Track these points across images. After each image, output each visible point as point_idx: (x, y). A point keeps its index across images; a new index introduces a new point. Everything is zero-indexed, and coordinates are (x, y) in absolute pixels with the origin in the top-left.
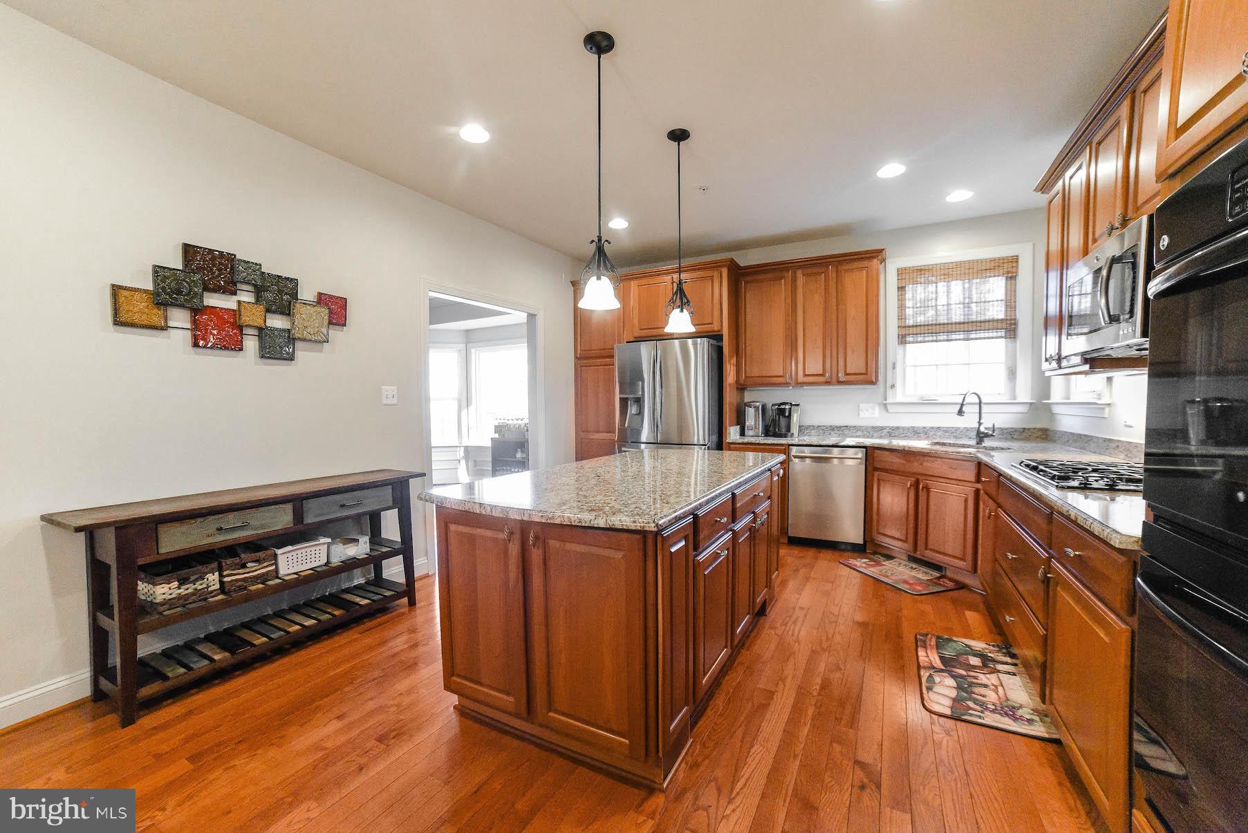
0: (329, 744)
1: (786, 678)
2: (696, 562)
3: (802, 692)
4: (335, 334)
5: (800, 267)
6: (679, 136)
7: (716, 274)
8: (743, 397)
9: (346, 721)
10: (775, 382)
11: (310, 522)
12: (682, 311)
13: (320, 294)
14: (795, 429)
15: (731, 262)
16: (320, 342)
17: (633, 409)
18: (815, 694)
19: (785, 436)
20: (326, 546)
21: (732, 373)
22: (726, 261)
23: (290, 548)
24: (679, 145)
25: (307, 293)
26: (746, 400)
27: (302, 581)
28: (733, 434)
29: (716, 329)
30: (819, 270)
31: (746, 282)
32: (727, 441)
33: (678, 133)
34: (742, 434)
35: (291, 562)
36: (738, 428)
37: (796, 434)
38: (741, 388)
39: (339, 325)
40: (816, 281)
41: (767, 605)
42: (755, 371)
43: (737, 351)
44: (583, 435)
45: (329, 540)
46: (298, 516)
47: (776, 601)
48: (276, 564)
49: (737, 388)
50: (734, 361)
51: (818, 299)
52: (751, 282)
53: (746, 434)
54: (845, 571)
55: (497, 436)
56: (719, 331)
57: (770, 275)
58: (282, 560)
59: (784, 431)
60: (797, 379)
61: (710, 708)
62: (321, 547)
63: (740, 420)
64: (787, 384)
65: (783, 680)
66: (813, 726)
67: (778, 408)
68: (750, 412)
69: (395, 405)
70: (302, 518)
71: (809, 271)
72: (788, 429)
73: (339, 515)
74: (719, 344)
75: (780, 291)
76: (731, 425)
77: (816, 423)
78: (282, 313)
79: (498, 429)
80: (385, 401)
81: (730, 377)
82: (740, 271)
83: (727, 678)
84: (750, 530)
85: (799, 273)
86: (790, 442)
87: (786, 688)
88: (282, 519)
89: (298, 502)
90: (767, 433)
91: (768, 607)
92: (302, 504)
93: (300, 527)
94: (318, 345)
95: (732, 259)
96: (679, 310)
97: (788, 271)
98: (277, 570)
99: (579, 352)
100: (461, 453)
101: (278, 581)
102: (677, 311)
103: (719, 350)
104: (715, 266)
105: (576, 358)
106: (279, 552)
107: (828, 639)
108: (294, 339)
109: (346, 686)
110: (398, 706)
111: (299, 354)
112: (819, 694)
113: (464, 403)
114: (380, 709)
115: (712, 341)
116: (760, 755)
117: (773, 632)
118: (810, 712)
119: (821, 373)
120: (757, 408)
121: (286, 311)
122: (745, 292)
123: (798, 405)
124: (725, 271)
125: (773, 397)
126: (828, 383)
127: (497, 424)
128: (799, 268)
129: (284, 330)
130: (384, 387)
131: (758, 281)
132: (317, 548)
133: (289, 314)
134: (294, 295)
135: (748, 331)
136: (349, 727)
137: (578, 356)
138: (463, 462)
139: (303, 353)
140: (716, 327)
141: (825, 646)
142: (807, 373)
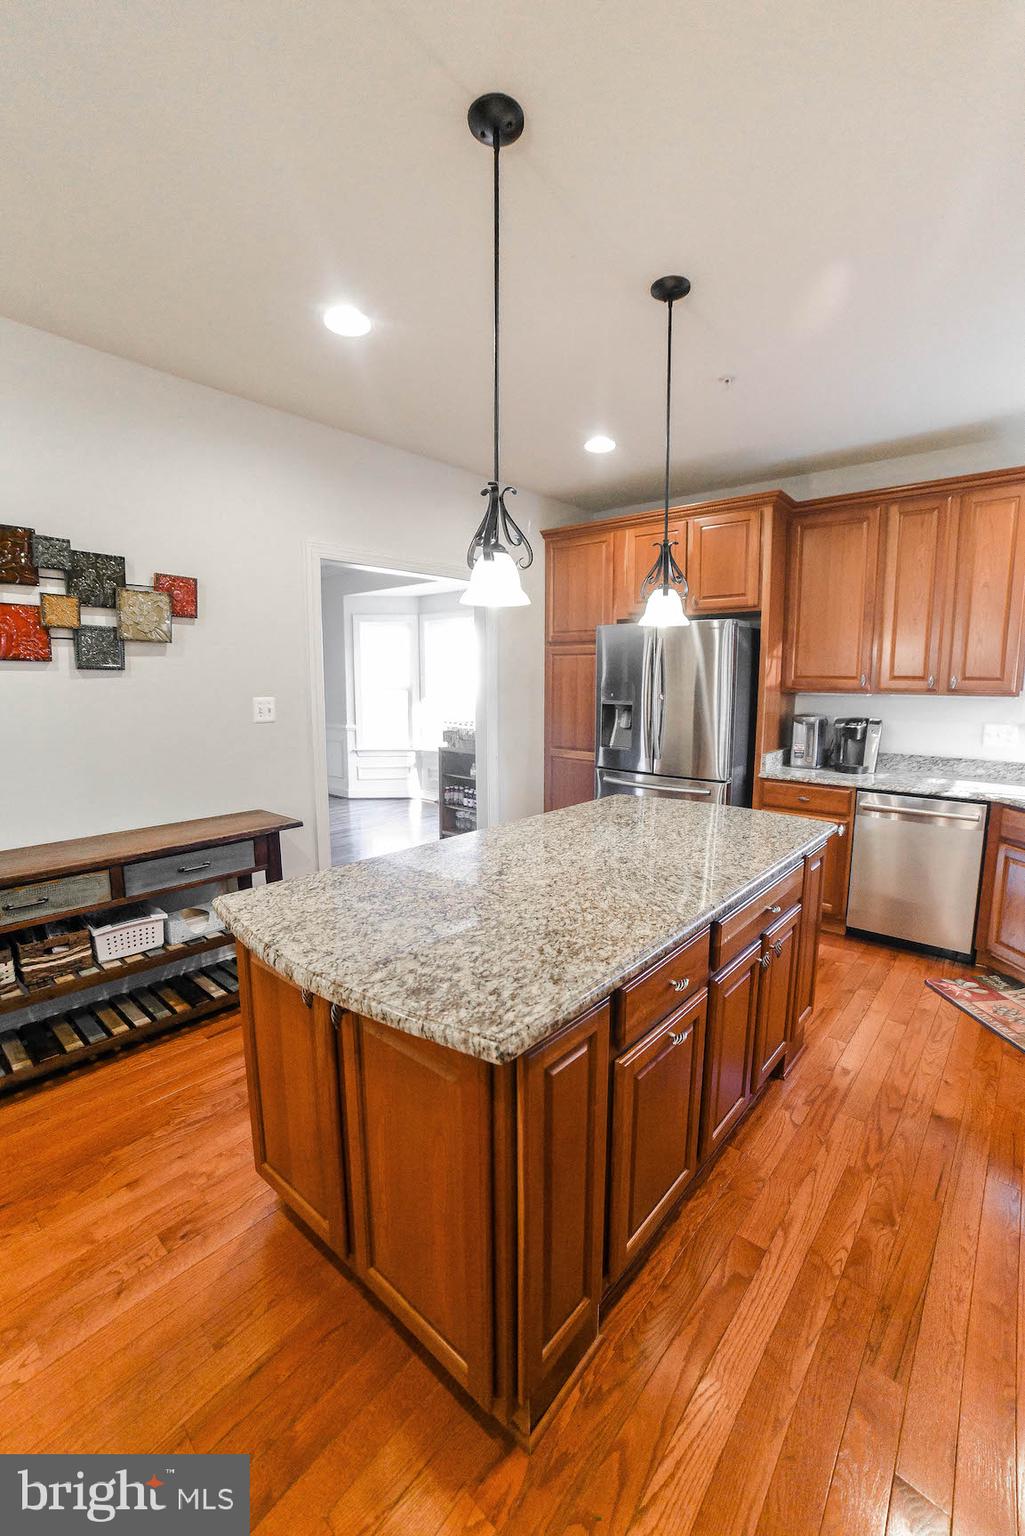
0: (100, 1234)
1: (790, 1224)
2: (617, 1068)
3: (814, 1262)
4: (181, 629)
5: (894, 501)
6: (671, 290)
7: (754, 516)
8: (791, 704)
9: (139, 1192)
10: (840, 686)
11: (136, 893)
12: (666, 593)
13: (158, 577)
14: (870, 760)
15: (778, 496)
16: (160, 642)
17: (621, 721)
18: (837, 1272)
19: (854, 771)
20: (162, 923)
21: (774, 671)
22: (770, 495)
23: (108, 928)
24: (670, 306)
25: (139, 575)
26: (798, 711)
27: (127, 969)
28: (770, 764)
29: (751, 602)
30: (929, 504)
31: (804, 528)
32: (760, 775)
33: (670, 284)
34: (787, 762)
35: (112, 945)
36: (780, 754)
37: (872, 769)
38: (788, 692)
39: (186, 616)
40: (922, 524)
41: (786, 1062)
42: (812, 668)
43: (785, 635)
44: (554, 751)
45: (165, 916)
46: (118, 887)
47: (806, 1048)
48: (93, 947)
49: (782, 693)
50: (778, 651)
51: (924, 553)
52: (812, 527)
53: (792, 763)
54: (933, 1002)
55: (445, 745)
56: (755, 606)
57: (843, 516)
58: (100, 943)
59: (852, 762)
60: (879, 682)
61: (648, 1268)
62: (155, 925)
63: (784, 741)
64: (862, 690)
65: (785, 1226)
66: (822, 1350)
67: (844, 729)
68: (800, 731)
69: (272, 722)
70: (124, 888)
71: (910, 507)
72: (860, 761)
73: (175, 884)
74: (755, 624)
75: (859, 543)
76: (768, 750)
77: (908, 752)
78: (104, 606)
79: (448, 735)
80: (258, 718)
81: (771, 673)
82: (794, 510)
83: (691, 1204)
84: (752, 969)
85: (894, 511)
86: (860, 784)
87: (790, 1245)
88: (96, 892)
89: (116, 870)
90: (827, 761)
91: (788, 1065)
92: (122, 871)
93: (122, 901)
94: (158, 647)
95: (781, 492)
96: (662, 590)
97: (876, 506)
98: (94, 956)
99: (551, 634)
100: (412, 759)
101: (95, 970)
102: (658, 593)
103: (755, 636)
104: (754, 503)
105: (547, 643)
106: (95, 933)
107: (880, 1147)
108: (123, 640)
109: (157, 1130)
110: (209, 1176)
111: (131, 660)
112: (844, 1275)
113: (415, 695)
114: (185, 1178)
115: (742, 623)
116: (712, 1402)
117: (787, 1114)
118: (821, 1315)
119: (921, 675)
120: (811, 726)
121: (111, 603)
122: (802, 541)
123: (878, 723)
124: (768, 512)
125: (837, 708)
126: (931, 691)
127: (446, 730)
128: (892, 503)
129: (109, 630)
130: (255, 699)
131: (826, 525)
132: (150, 926)
133: (114, 606)
134: (121, 580)
135: (803, 604)
136: (136, 1205)
137: (550, 639)
138: (414, 771)
139: (137, 659)
140: (750, 600)
141: (872, 1161)
142: (896, 674)
